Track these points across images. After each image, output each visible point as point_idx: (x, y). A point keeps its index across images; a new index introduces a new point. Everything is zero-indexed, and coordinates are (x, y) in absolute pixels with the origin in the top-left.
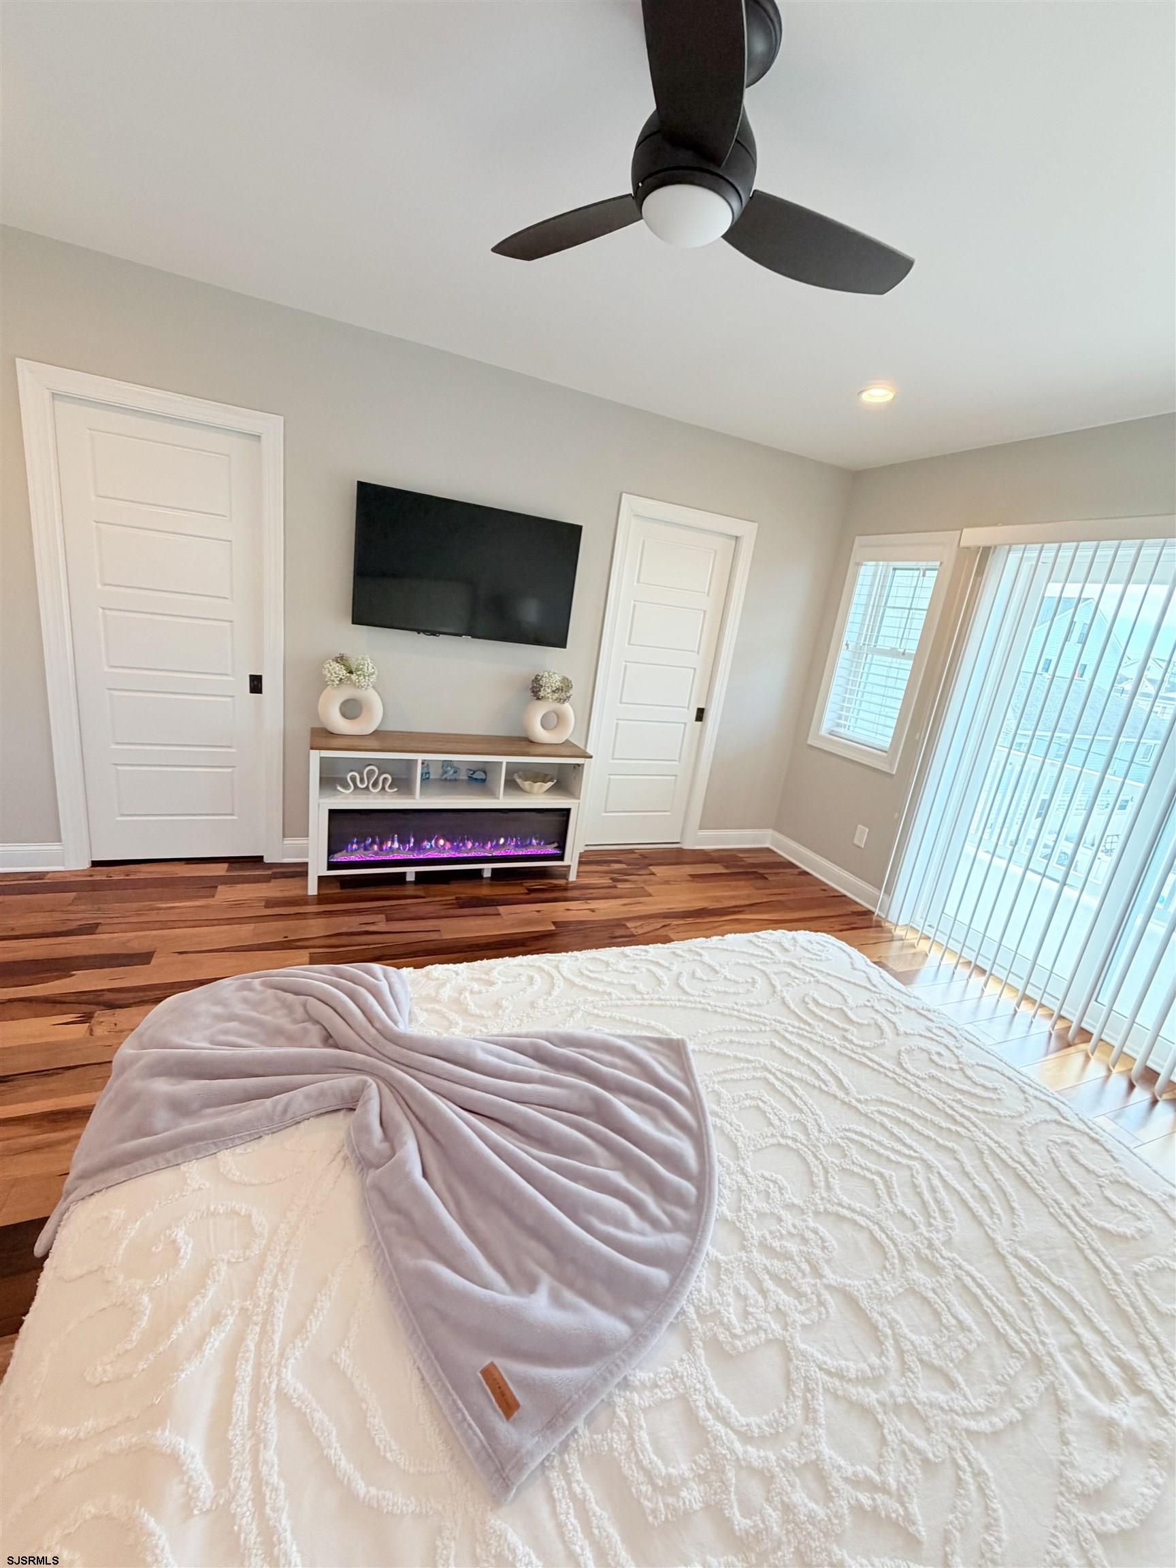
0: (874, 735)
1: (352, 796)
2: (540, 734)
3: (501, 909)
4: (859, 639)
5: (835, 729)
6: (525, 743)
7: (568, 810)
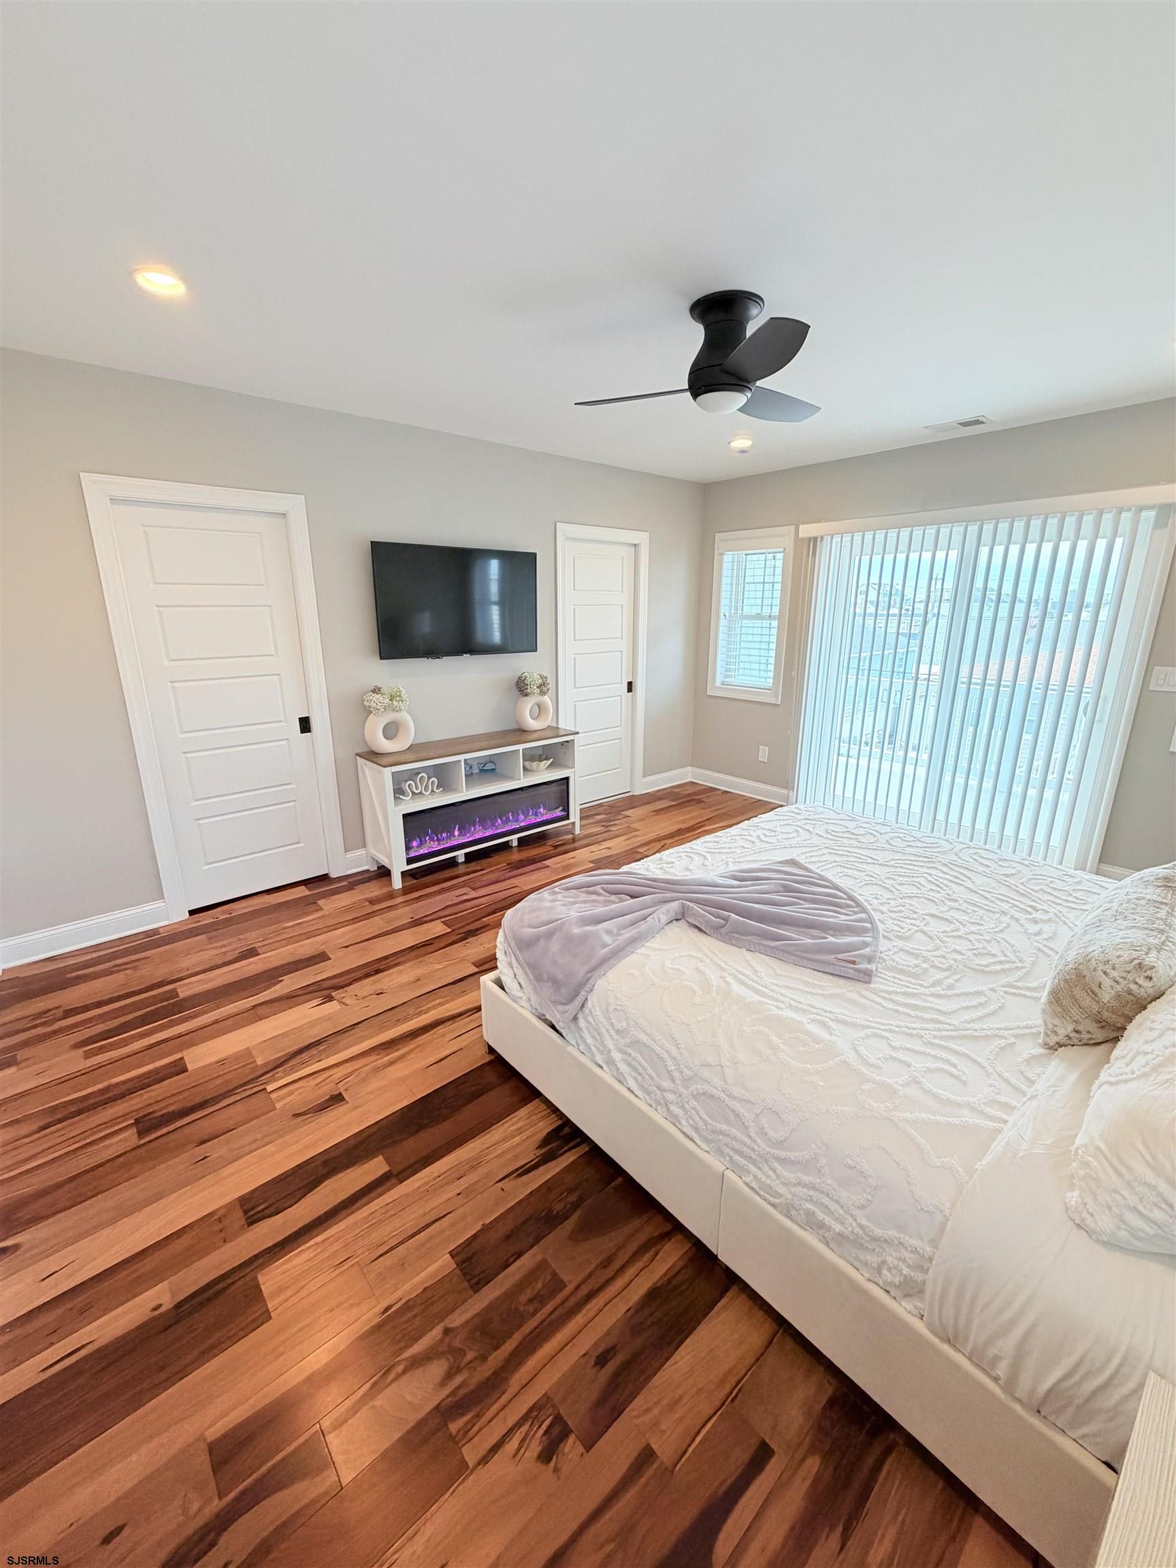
0: (758, 679)
1: (411, 801)
2: (533, 724)
3: (547, 862)
4: (730, 609)
5: (727, 680)
6: (520, 733)
7: (567, 779)
